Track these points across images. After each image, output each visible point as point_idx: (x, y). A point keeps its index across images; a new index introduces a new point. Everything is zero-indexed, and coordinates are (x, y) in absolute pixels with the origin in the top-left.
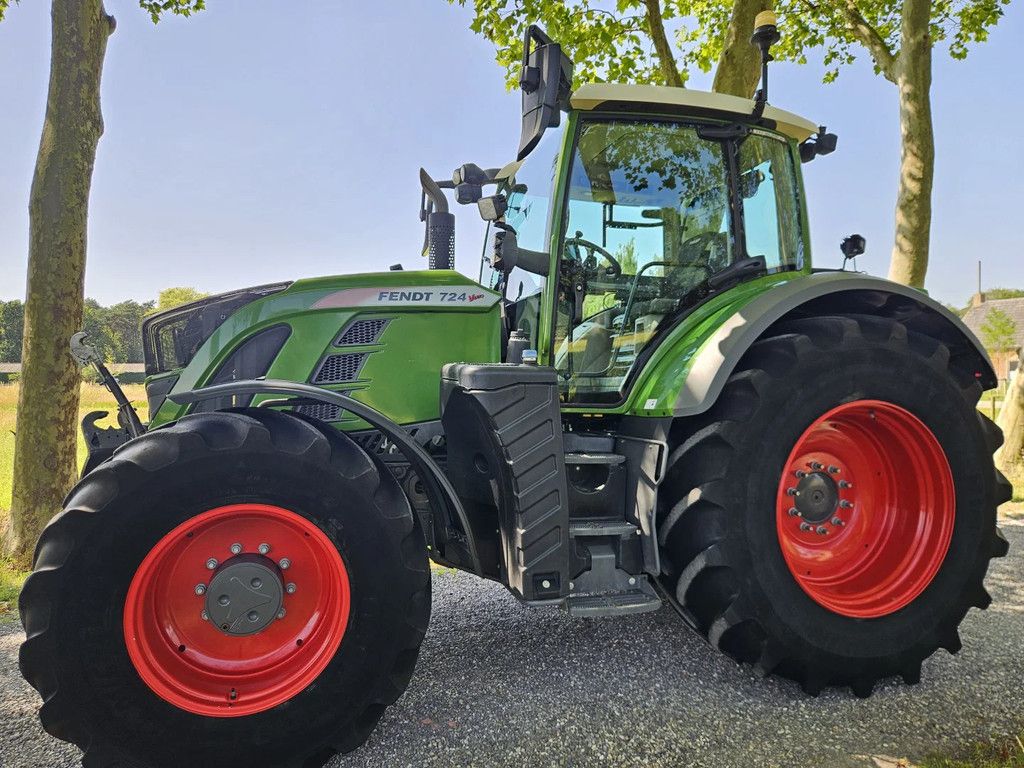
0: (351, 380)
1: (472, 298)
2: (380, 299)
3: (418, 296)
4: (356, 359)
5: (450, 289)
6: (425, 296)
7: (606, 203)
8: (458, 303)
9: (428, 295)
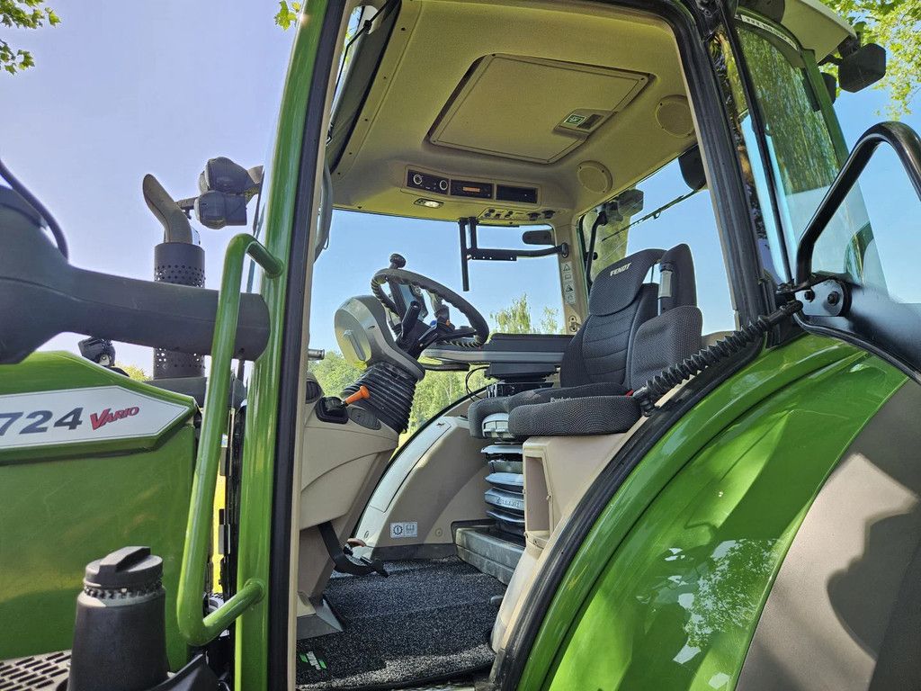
7: (463, 222)
8: (55, 436)
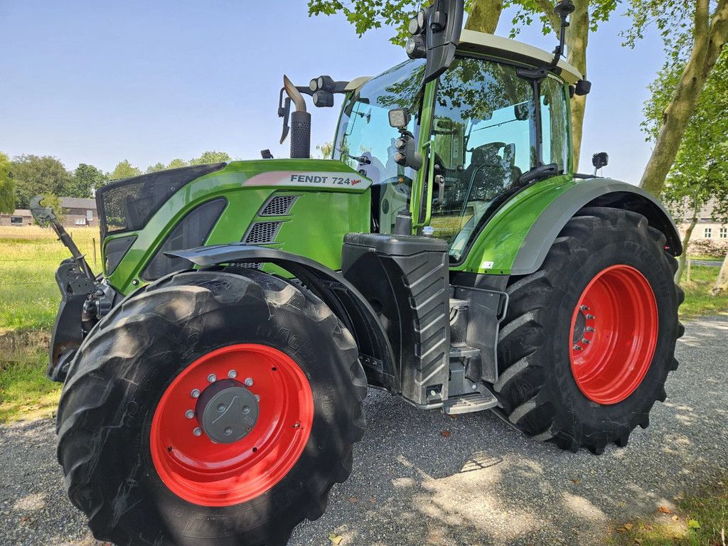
0: (269, 243)
1: (354, 182)
2: (292, 180)
3: (318, 180)
4: (274, 225)
5: (339, 175)
6: (322, 179)
8: (345, 186)
9: (325, 178)
